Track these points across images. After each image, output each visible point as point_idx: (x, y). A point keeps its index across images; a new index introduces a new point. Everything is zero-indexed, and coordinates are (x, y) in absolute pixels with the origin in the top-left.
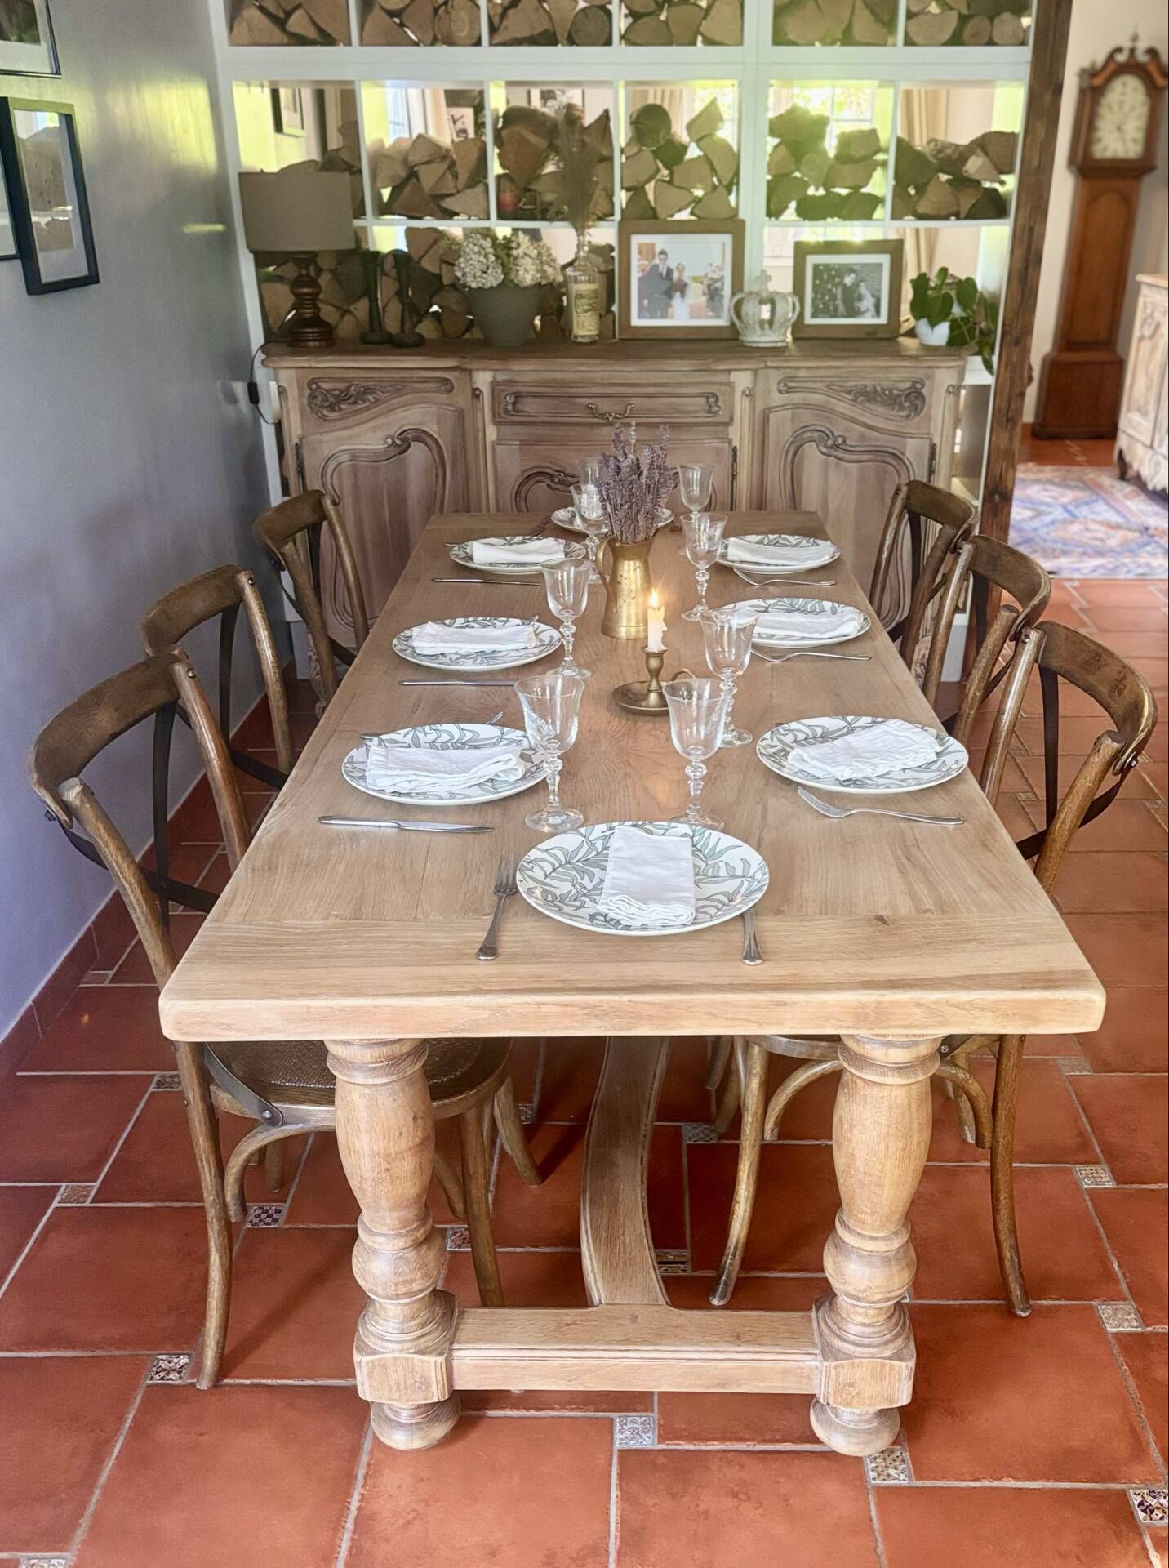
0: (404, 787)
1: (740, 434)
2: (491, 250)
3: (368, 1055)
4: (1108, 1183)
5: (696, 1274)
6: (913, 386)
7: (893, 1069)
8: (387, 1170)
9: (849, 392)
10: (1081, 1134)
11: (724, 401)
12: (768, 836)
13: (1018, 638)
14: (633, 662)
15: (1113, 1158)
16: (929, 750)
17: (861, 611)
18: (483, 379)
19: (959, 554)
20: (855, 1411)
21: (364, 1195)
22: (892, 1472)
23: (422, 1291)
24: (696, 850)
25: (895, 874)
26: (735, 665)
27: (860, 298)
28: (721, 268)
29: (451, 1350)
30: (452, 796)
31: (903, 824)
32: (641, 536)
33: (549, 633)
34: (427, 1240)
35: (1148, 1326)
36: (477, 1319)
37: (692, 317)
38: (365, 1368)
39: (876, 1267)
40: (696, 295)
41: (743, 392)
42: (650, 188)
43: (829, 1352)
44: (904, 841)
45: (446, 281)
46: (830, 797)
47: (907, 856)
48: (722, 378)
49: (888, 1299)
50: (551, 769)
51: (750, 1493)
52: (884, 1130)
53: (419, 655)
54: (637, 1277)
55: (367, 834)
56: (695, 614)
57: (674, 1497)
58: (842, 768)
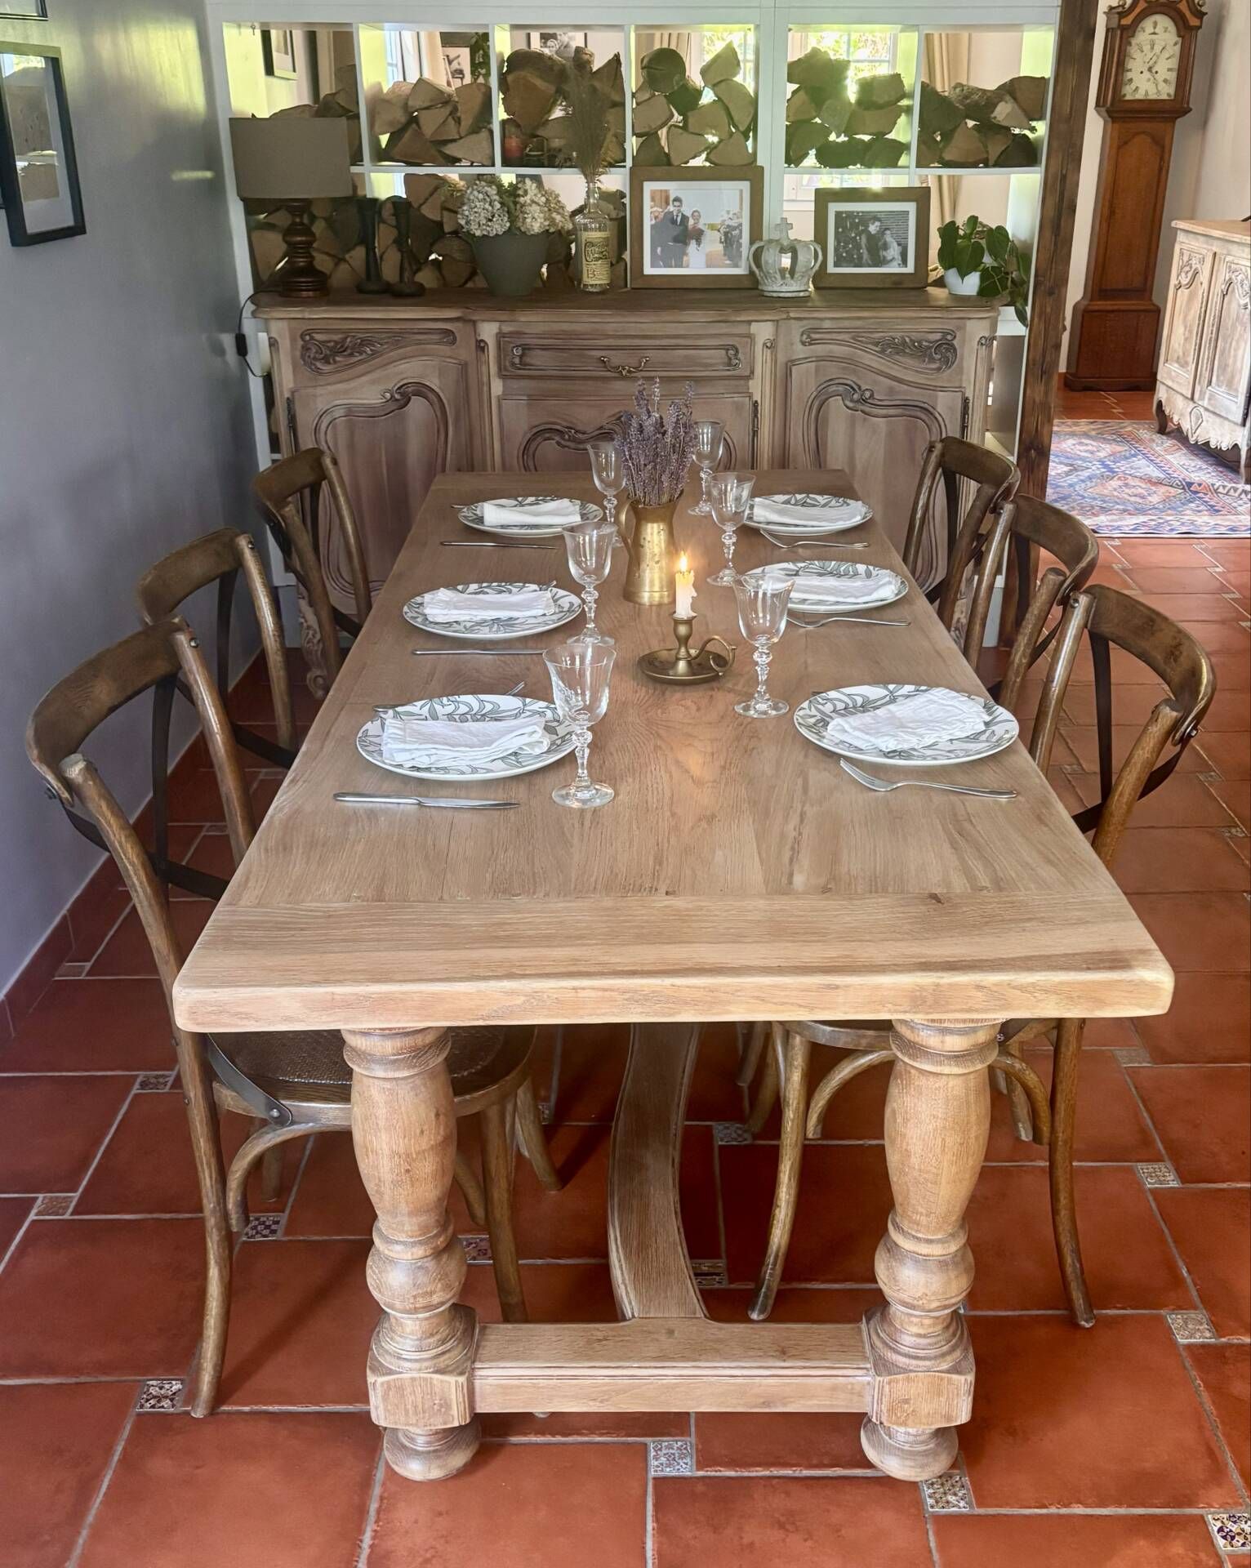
0: (423, 762)
1: (761, 388)
2: (497, 198)
3: (388, 1047)
4: (1172, 1182)
5: (732, 1286)
6: (944, 338)
7: (949, 1058)
8: (408, 1171)
9: (876, 344)
10: (1143, 1131)
11: (745, 354)
12: (811, 810)
13: (1066, 603)
14: (659, 629)
15: (1177, 1155)
16: (978, 720)
17: (898, 574)
18: (488, 331)
19: (1000, 514)
20: (911, 1430)
21: (381, 1199)
22: (951, 1498)
23: (442, 1304)
25: (947, 849)
26: (771, 631)
27: (886, 247)
28: (738, 216)
29: (473, 1369)
30: (474, 770)
31: (953, 798)
32: (665, 498)
33: (569, 599)
34: (448, 1248)
35: (1221, 1337)
36: (501, 1334)
37: (708, 266)
38: (378, 1391)
39: (934, 1273)
40: (712, 244)
41: (765, 344)
42: (663, 133)
43: (882, 1367)
44: (955, 815)
45: (447, 229)
46: (874, 770)
47: (959, 831)
48: (741, 329)
49: (945, 1307)
50: (580, 740)
51: (798, 1523)
52: (940, 1123)
53: (431, 622)
54: (672, 1288)
55: (385, 812)
56: (722, 578)
57: (716, 1529)
58: (886, 738)
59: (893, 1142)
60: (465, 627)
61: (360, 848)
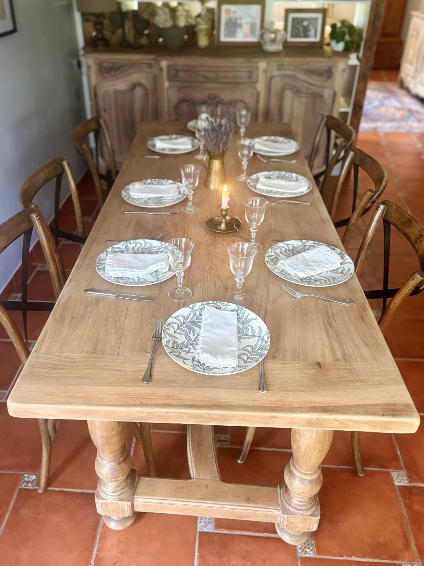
0: (120, 275)
1: (261, 86)
2: (168, 12)
5: (232, 447)
6: (329, 68)
9: (304, 70)
11: (255, 74)
12: (270, 308)
16: (338, 262)
17: (308, 179)
18: (164, 64)
19: (348, 155)
22: (307, 550)
23: (122, 479)
24: (239, 319)
25: (324, 336)
26: (258, 221)
27: (310, 31)
28: (256, 19)
29: (133, 498)
31: (327, 303)
32: (221, 151)
33: (183, 188)
34: (124, 461)
35: (412, 483)
36: (145, 482)
37: (245, 38)
38: (99, 505)
39: (307, 485)
41: (263, 70)
43: (285, 510)
44: (328, 314)
45: (151, 23)
46: (297, 287)
48: (254, 65)
51: (251, 557)
52: (314, 441)
53: (132, 198)
54: (208, 466)
55: (104, 298)
56: (241, 178)
57: (220, 557)
58: (301, 273)
59: (295, 441)
60: (144, 200)
61: (90, 321)
